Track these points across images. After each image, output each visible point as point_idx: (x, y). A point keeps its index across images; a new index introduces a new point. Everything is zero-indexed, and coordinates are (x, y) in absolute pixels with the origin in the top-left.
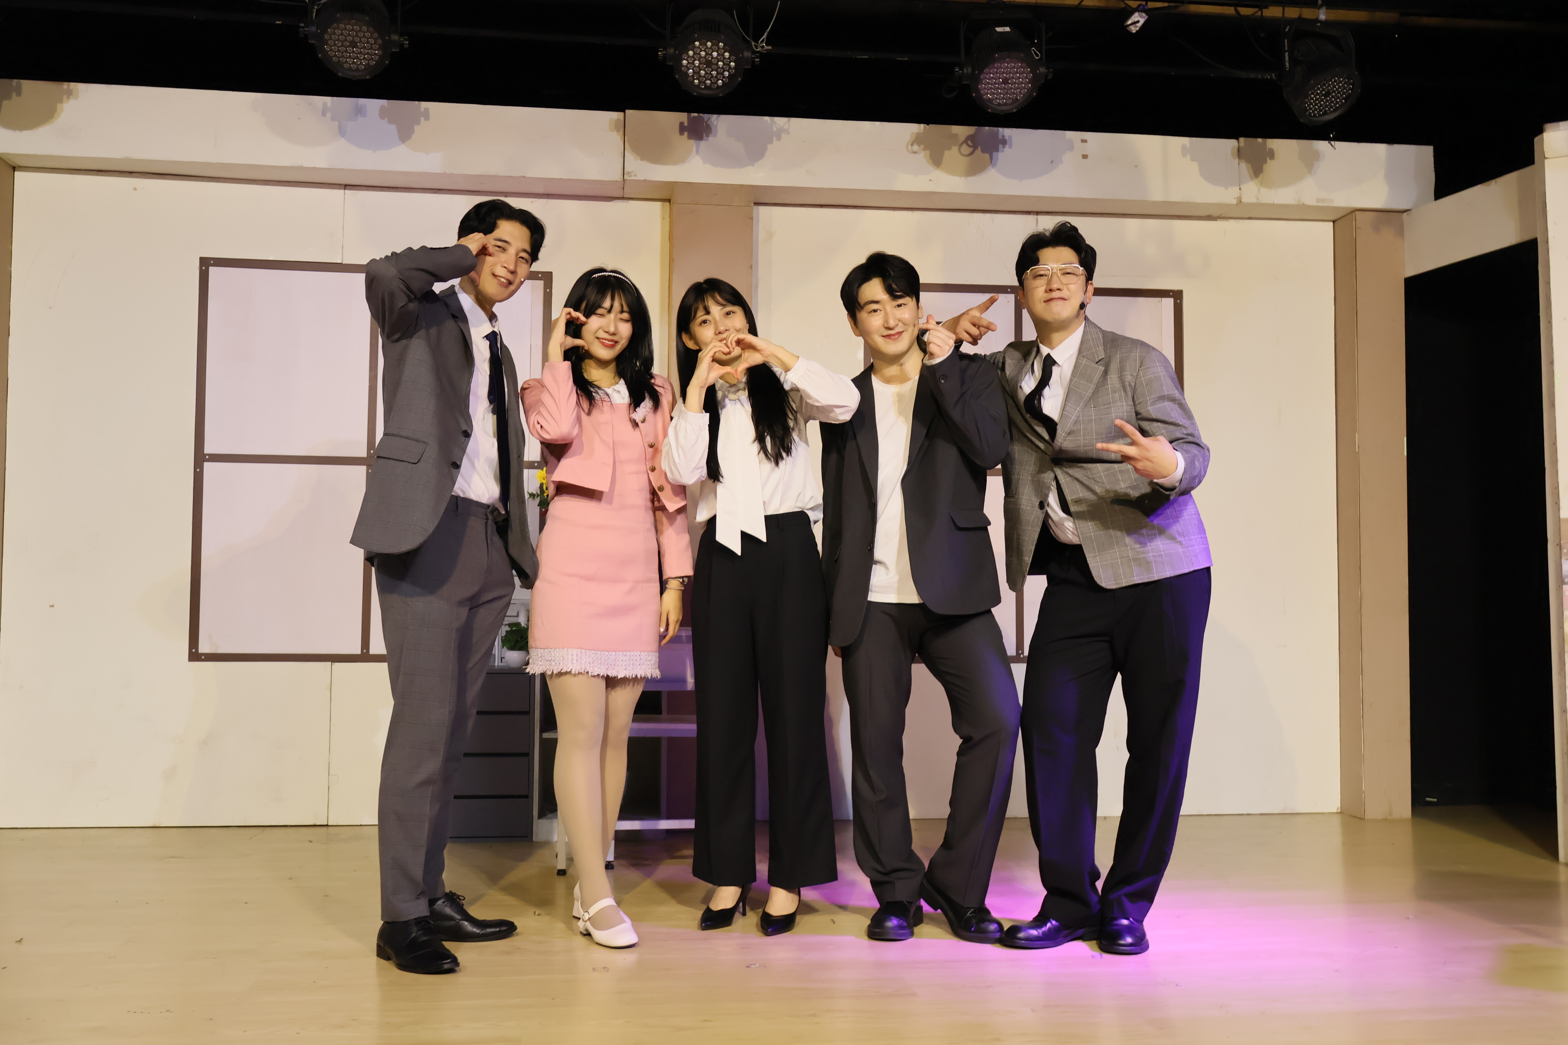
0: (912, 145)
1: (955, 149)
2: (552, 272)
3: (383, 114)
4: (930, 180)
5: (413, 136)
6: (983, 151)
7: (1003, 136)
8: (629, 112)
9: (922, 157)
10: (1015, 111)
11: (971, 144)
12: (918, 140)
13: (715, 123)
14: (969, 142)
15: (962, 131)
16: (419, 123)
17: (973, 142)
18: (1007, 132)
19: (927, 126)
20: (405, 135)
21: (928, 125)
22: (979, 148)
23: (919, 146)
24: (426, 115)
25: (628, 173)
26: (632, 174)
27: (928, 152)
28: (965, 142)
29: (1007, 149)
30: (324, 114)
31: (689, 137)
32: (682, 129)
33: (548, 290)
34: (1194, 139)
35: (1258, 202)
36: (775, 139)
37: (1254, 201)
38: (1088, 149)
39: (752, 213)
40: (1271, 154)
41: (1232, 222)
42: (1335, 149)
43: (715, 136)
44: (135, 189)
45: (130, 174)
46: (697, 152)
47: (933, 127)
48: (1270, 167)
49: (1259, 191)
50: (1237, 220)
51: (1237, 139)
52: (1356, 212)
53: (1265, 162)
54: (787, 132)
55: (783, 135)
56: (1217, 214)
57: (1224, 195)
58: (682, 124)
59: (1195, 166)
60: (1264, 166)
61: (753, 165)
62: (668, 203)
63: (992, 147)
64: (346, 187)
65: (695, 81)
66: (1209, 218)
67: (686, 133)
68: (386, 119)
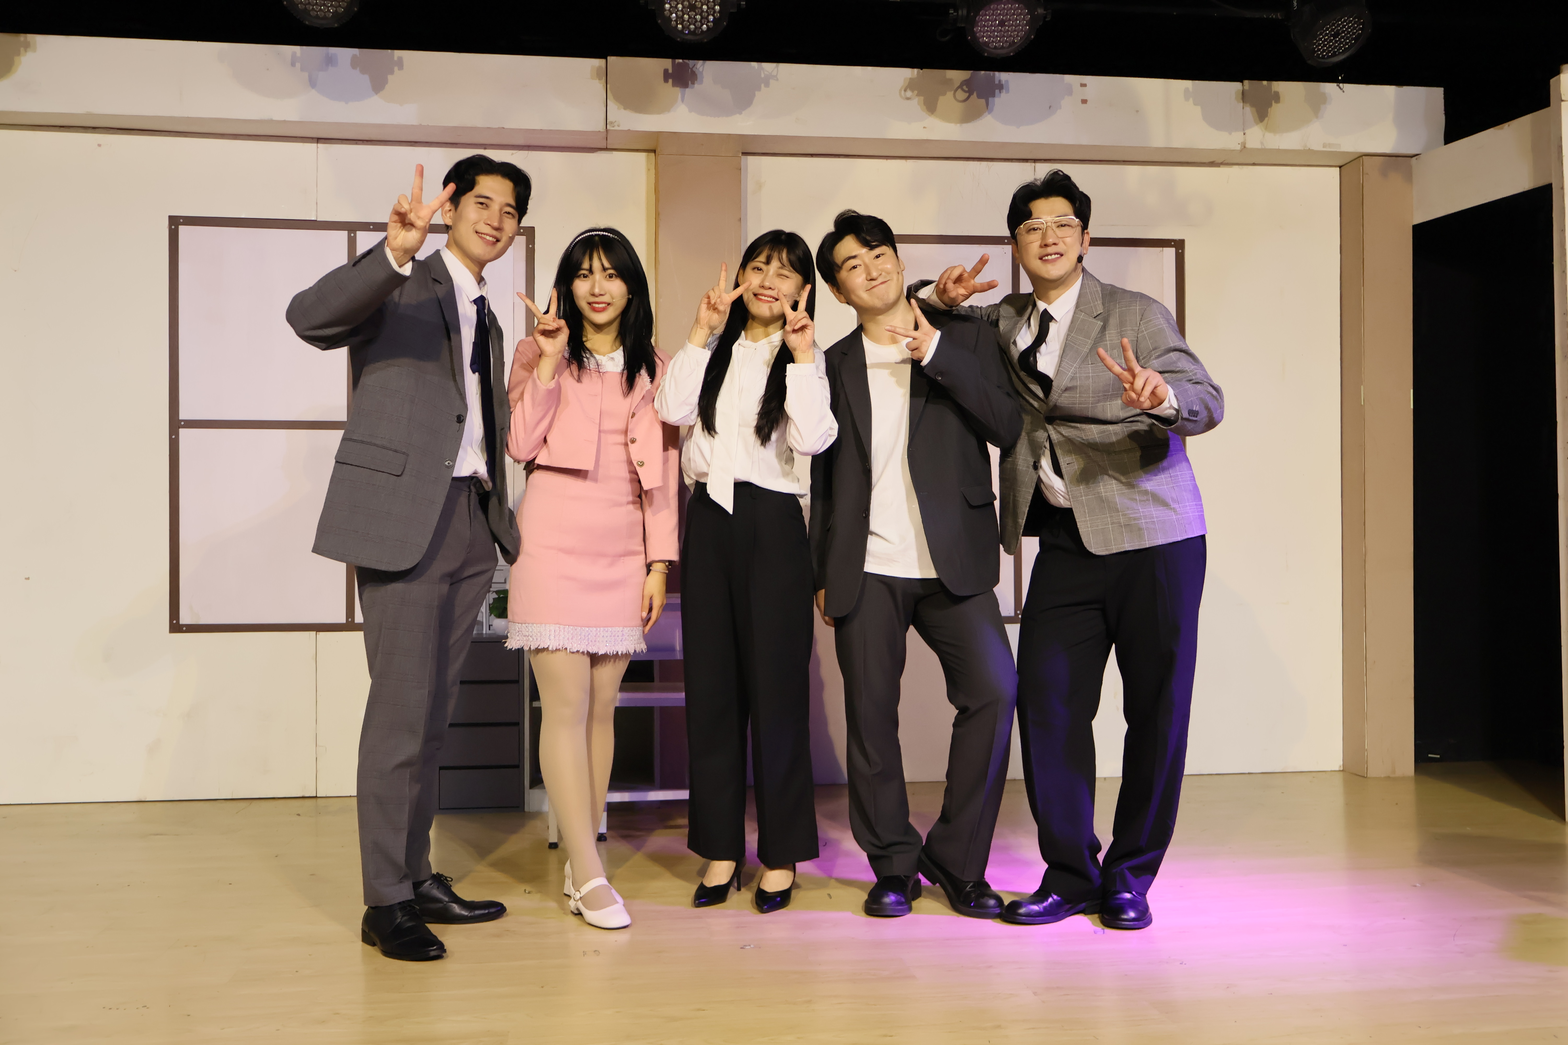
0: (905, 90)
1: (950, 94)
2: (534, 227)
3: (354, 63)
4: (924, 127)
5: (387, 87)
6: (979, 97)
7: (1000, 81)
8: (611, 59)
9: (915, 104)
10: (1012, 54)
11: (967, 89)
12: (911, 85)
13: (701, 70)
14: (965, 87)
15: (957, 76)
16: (392, 73)
17: (969, 87)
18: (1004, 77)
19: (921, 71)
20: (378, 85)
21: (922, 69)
22: (975, 94)
23: (913, 92)
24: (400, 64)
25: (611, 123)
26: (616, 124)
27: (922, 98)
28: (960, 87)
29: (1003, 94)
30: (293, 64)
31: (674, 85)
32: (667, 76)
33: (530, 246)
34: (1197, 82)
35: (1263, 147)
36: (763, 85)
37: (1259, 147)
38: (1088, 94)
39: (740, 164)
40: (1277, 97)
41: (1236, 168)
42: (1344, 92)
43: (701, 82)
44: (99, 145)
45: (93, 130)
46: (683, 101)
47: (927, 72)
48: (1276, 110)
49: (1264, 136)
50: (1241, 167)
51: (1242, 81)
52: (1364, 157)
53: (1271, 105)
54: (775, 78)
55: (771, 81)
56: (1220, 161)
57: (1228, 141)
58: (666, 71)
59: (1198, 110)
60: (1269, 109)
61: (740, 113)
62: (653, 154)
63: (989, 92)
64: (319, 140)
65: (679, 26)
66: (1212, 164)
67: (670, 81)
68: (358, 69)
